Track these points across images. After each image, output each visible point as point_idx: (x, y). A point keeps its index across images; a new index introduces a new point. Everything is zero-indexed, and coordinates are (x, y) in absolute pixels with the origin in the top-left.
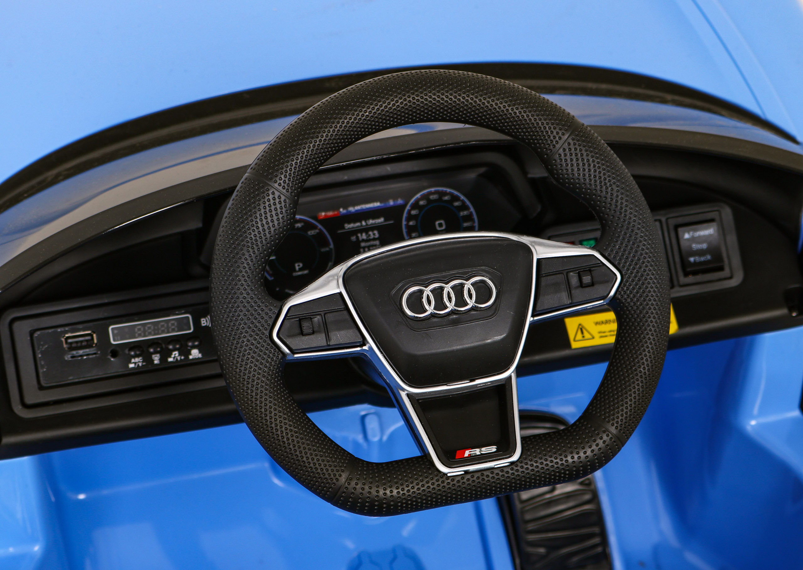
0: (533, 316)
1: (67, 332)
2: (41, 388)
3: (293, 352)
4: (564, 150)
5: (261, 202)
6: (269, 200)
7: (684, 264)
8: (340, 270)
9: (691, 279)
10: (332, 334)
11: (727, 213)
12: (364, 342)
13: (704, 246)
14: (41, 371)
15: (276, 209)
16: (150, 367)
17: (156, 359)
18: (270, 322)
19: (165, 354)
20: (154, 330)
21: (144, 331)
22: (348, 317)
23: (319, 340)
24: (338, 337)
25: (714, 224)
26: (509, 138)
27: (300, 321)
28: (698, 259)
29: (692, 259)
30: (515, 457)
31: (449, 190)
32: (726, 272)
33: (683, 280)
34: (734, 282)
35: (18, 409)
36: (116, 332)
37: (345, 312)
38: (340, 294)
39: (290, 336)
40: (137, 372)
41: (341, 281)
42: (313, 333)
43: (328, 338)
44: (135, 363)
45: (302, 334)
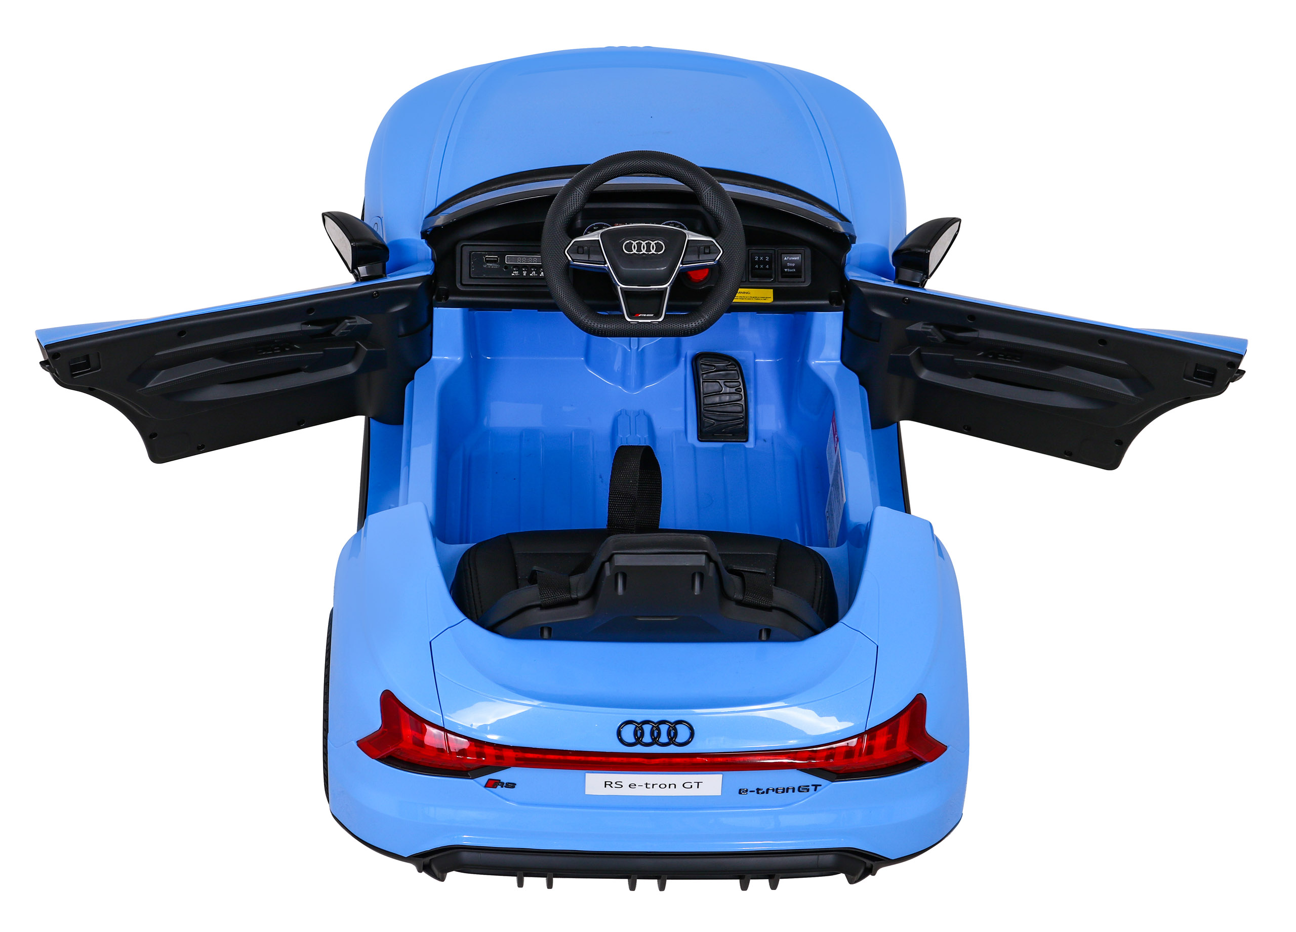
0: (682, 263)
1: (486, 255)
2: (470, 277)
3: (573, 260)
4: (708, 194)
5: (570, 197)
6: (574, 195)
7: (783, 271)
8: (601, 231)
9: (784, 280)
10: (591, 256)
11: (808, 251)
12: (605, 263)
13: (794, 265)
14: (471, 270)
15: (576, 199)
16: (521, 277)
17: (525, 273)
18: (565, 246)
19: (529, 272)
20: (526, 260)
21: (522, 260)
22: (599, 250)
23: (585, 257)
24: (594, 257)
25: (800, 255)
26: (692, 191)
27: (578, 247)
28: (789, 270)
29: (786, 270)
30: (660, 320)
31: (679, 223)
32: (802, 279)
33: (781, 279)
34: (806, 285)
35: (458, 285)
36: (508, 258)
37: (599, 248)
38: (599, 240)
39: (572, 253)
40: (515, 278)
41: (600, 235)
42: (583, 253)
43: (589, 257)
44: (515, 274)
45: (578, 253)
